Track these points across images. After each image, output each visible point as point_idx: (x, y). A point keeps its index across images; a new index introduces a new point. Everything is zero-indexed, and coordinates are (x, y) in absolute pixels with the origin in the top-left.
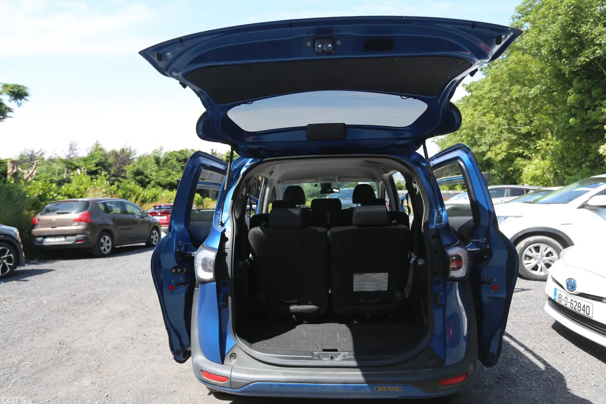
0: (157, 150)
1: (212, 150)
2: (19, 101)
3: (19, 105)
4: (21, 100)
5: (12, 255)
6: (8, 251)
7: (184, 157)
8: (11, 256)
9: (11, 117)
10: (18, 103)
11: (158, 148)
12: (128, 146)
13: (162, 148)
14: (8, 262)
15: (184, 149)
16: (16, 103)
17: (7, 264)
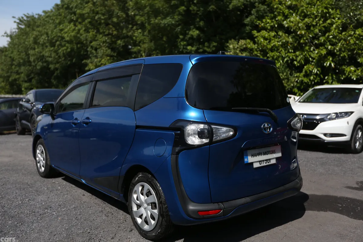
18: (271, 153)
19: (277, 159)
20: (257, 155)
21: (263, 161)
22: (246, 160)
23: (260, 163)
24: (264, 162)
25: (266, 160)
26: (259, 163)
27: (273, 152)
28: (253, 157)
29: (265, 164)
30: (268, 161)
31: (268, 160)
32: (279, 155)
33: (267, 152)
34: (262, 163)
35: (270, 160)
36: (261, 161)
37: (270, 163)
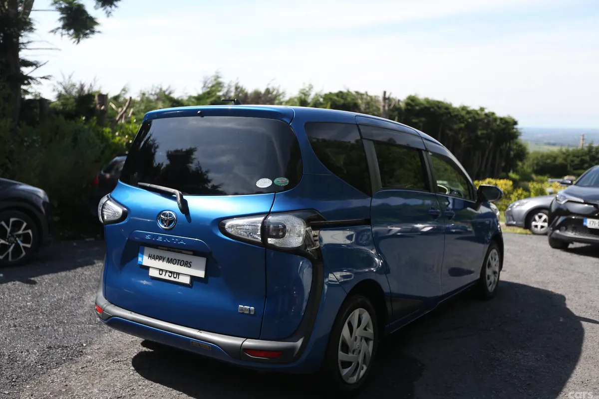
0: (304, 89)
1: (385, 93)
2: (108, 8)
3: (109, 14)
4: (111, 7)
5: (30, 231)
6: (25, 224)
7: (342, 101)
8: (28, 233)
9: (99, 32)
10: (107, 12)
11: (306, 87)
12: (276, 86)
13: (311, 87)
14: (23, 242)
15: (345, 91)
16: (105, 11)
17: (21, 245)
18: (182, 264)
19: (193, 278)
20: (156, 259)
21: (166, 271)
22: (140, 259)
23: (161, 273)
24: (167, 274)
25: (171, 272)
26: (158, 272)
27: (187, 264)
28: (150, 258)
29: (167, 277)
30: (175, 276)
31: (174, 272)
32: (201, 274)
33: (175, 261)
34: (164, 273)
35: (178, 274)
36: (162, 270)
37: (176, 280)
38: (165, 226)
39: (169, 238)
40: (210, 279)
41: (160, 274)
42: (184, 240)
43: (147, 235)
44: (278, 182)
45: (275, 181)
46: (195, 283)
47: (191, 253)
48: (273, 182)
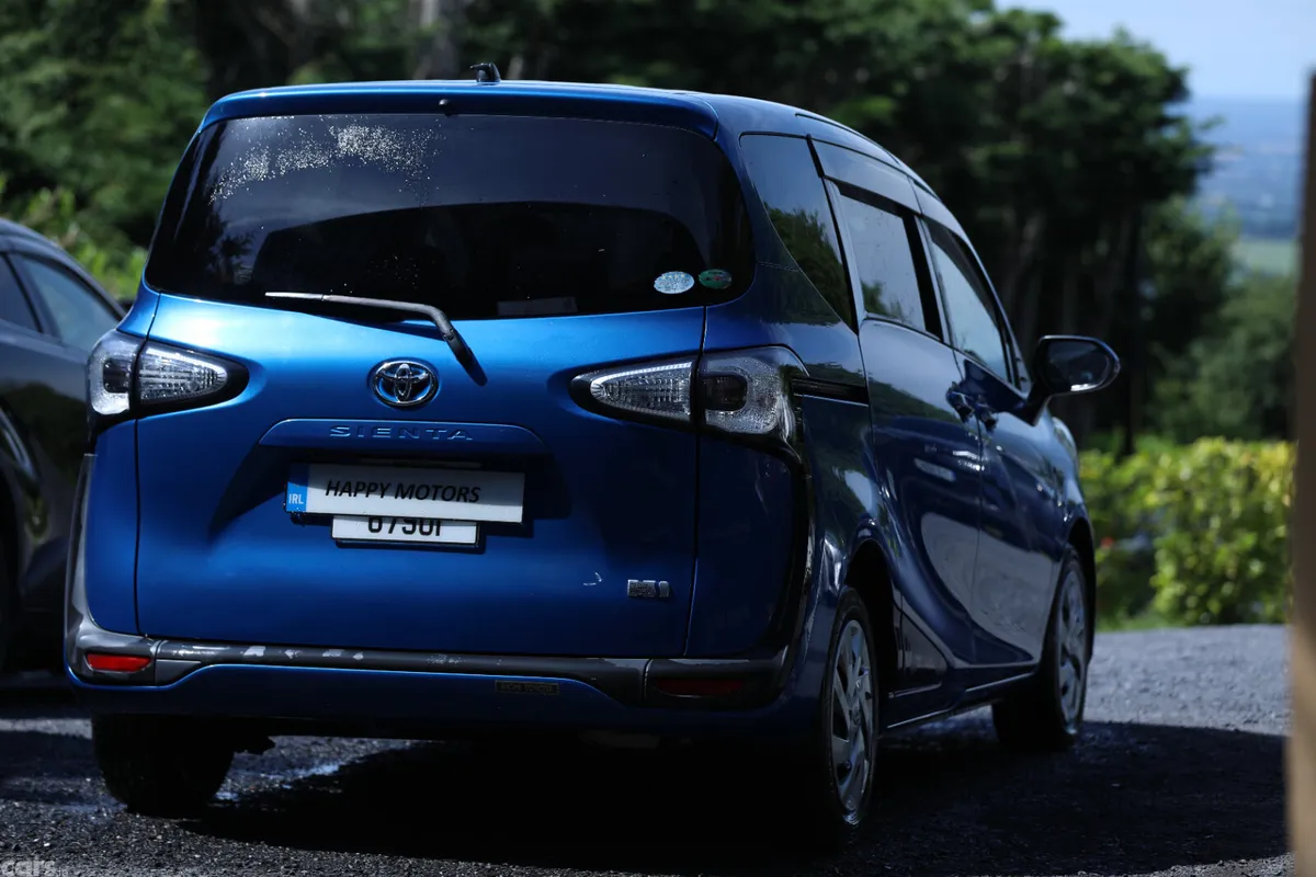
18: (446, 497)
19: (484, 528)
20: (358, 490)
21: (393, 520)
22: (293, 498)
23: (375, 526)
24: (398, 526)
25: (408, 520)
26: (367, 524)
28: (332, 492)
29: (398, 534)
30: (426, 529)
31: (420, 520)
32: (512, 514)
33: (424, 489)
34: (386, 526)
35: (437, 523)
36: (378, 519)
37: (433, 538)
38: (401, 398)
39: (414, 430)
40: (538, 524)
41: (372, 530)
42: (465, 431)
43: (334, 427)
44: (708, 279)
45: (701, 277)
46: (491, 539)
47: (478, 465)
48: (696, 279)
